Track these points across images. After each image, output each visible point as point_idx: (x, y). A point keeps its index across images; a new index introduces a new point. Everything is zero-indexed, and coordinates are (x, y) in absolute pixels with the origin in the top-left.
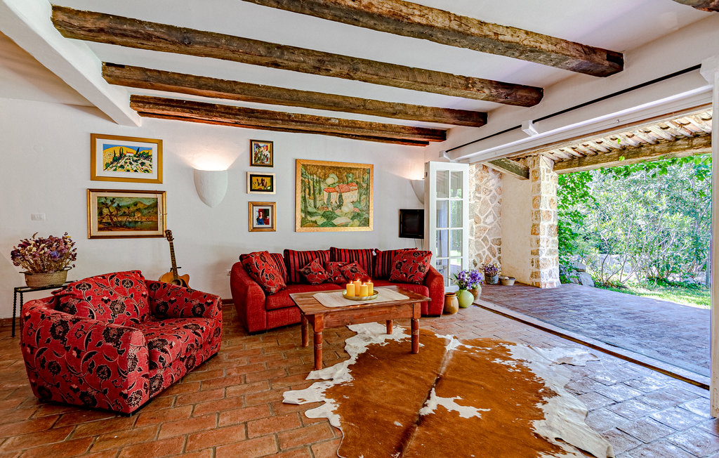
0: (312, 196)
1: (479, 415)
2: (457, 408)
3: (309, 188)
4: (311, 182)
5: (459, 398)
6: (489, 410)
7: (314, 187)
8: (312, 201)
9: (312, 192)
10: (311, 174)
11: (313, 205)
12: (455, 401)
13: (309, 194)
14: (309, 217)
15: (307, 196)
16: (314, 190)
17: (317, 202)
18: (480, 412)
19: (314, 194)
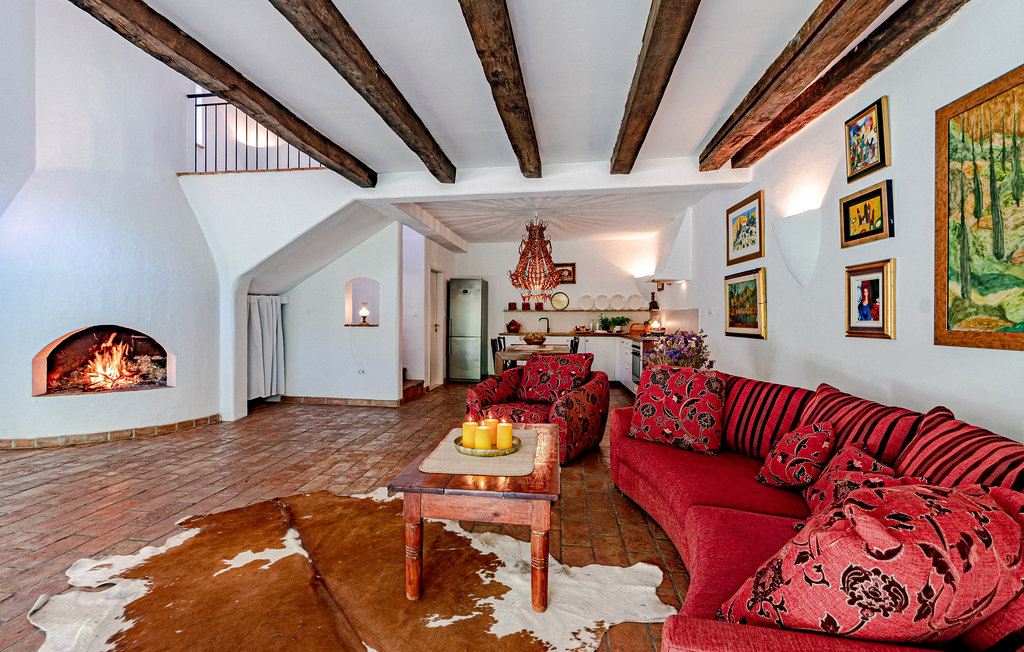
0: (987, 218)
1: (228, 562)
2: (259, 556)
3: (977, 192)
4: (984, 166)
5: (266, 567)
6: (215, 575)
7: (993, 180)
8: (986, 237)
9: (986, 200)
10: (981, 140)
11: (989, 251)
12: (267, 561)
13: (977, 214)
14: (975, 296)
15: (970, 221)
16: (994, 195)
17: (1008, 234)
18: (227, 566)
19: (994, 207)
